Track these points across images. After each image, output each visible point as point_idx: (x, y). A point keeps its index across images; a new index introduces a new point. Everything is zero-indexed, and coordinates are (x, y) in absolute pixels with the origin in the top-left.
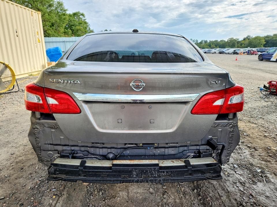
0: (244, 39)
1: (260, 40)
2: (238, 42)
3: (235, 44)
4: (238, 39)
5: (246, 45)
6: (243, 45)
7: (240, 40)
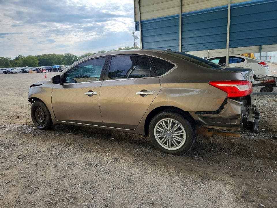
0: (17, 59)
1: (33, 59)
2: (11, 61)
3: (9, 63)
4: (10, 58)
5: (21, 65)
6: (18, 64)
7: (12, 59)
